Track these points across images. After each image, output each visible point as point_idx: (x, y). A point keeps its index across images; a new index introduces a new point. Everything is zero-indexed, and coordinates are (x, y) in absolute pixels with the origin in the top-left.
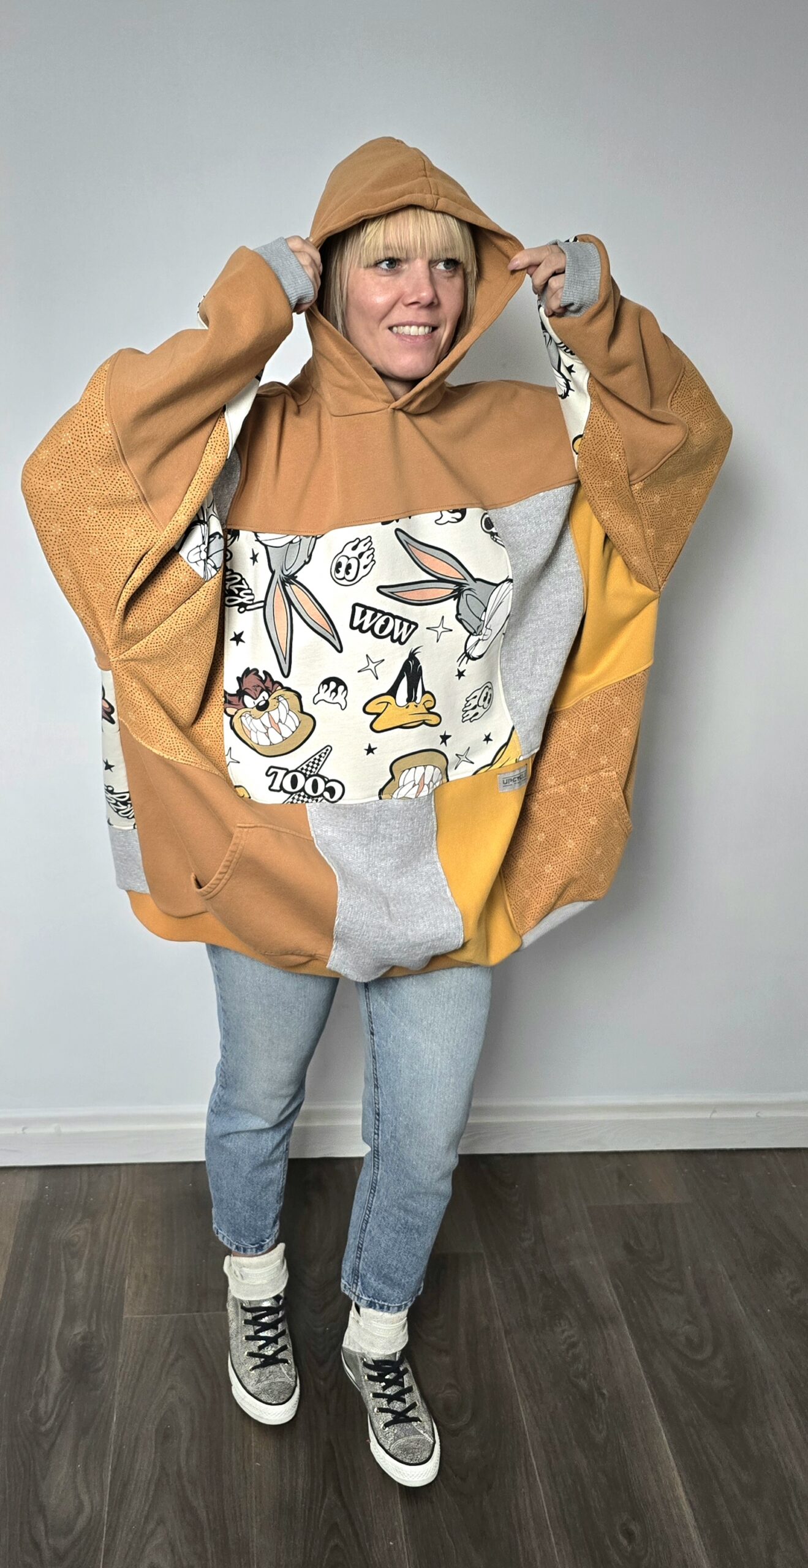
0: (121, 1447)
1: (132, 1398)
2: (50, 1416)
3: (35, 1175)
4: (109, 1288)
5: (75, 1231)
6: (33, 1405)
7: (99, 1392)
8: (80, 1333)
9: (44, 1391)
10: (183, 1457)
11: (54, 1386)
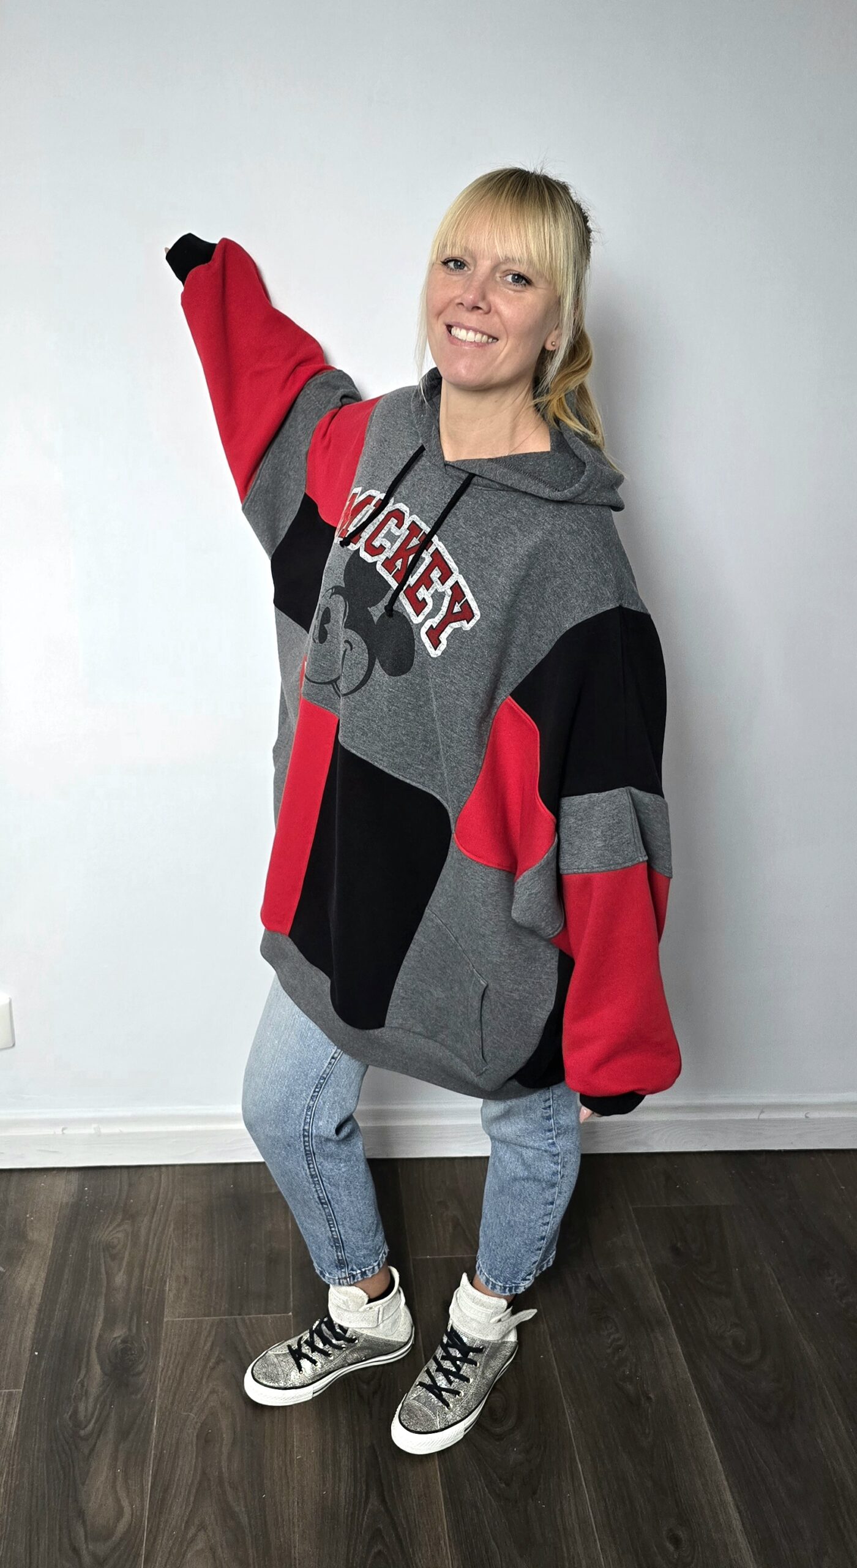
0: (161, 1453)
1: (172, 1403)
2: (90, 1420)
3: (74, 1177)
4: (149, 1290)
5: (114, 1233)
6: (72, 1408)
7: (139, 1396)
8: (119, 1337)
9: (84, 1394)
10: (224, 1464)
11: (94, 1390)
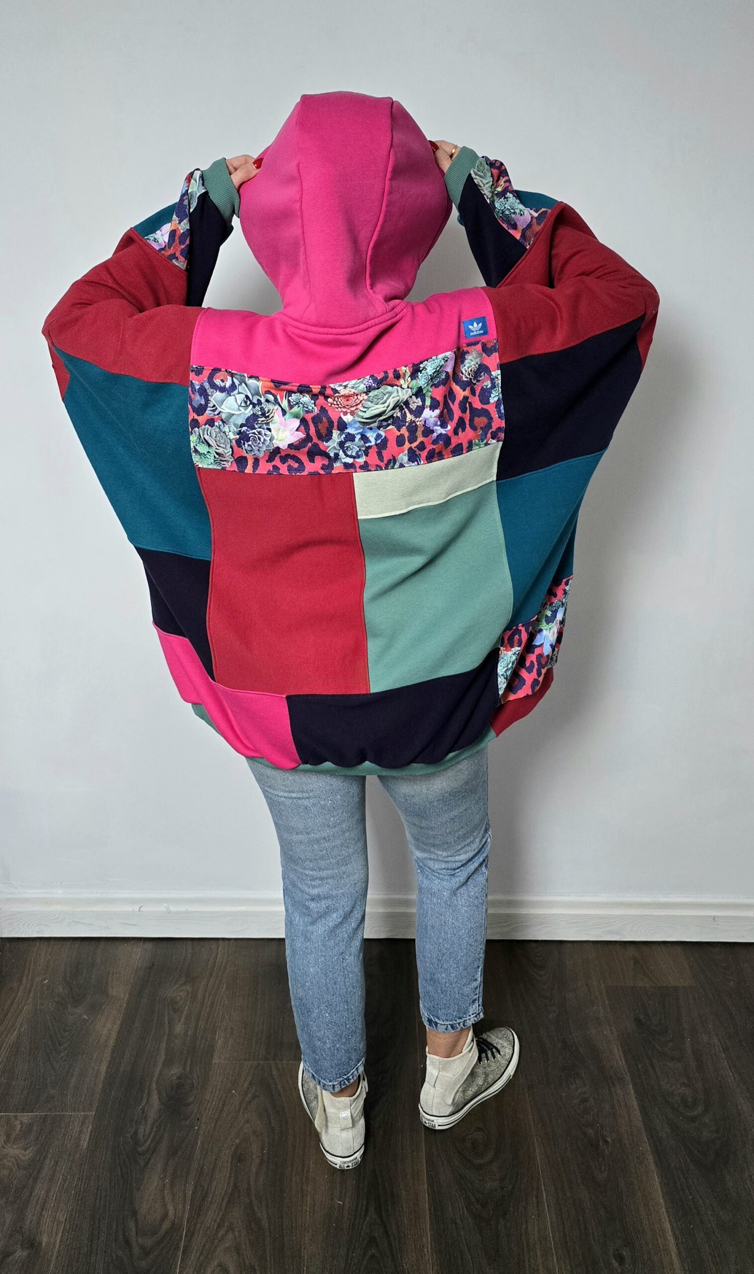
0: (202, 1168)
1: (215, 1128)
2: (148, 1139)
3: (149, 946)
4: (202, 1038)
5: (178, 992)
6: (133, 1130)
7: (189, 1121)
8: (176, 1073)
9: (143, 1119)
10: (252, 1180)
11: (152, 1114)
